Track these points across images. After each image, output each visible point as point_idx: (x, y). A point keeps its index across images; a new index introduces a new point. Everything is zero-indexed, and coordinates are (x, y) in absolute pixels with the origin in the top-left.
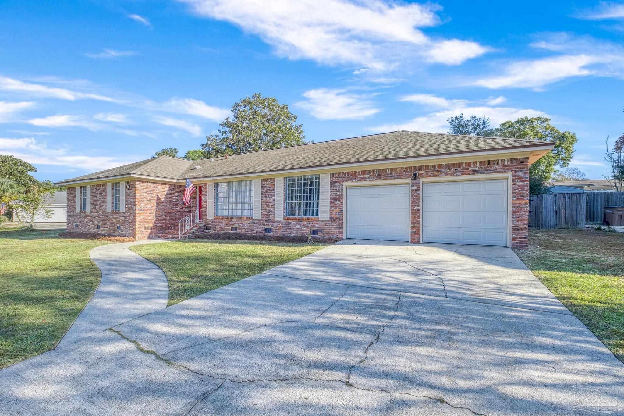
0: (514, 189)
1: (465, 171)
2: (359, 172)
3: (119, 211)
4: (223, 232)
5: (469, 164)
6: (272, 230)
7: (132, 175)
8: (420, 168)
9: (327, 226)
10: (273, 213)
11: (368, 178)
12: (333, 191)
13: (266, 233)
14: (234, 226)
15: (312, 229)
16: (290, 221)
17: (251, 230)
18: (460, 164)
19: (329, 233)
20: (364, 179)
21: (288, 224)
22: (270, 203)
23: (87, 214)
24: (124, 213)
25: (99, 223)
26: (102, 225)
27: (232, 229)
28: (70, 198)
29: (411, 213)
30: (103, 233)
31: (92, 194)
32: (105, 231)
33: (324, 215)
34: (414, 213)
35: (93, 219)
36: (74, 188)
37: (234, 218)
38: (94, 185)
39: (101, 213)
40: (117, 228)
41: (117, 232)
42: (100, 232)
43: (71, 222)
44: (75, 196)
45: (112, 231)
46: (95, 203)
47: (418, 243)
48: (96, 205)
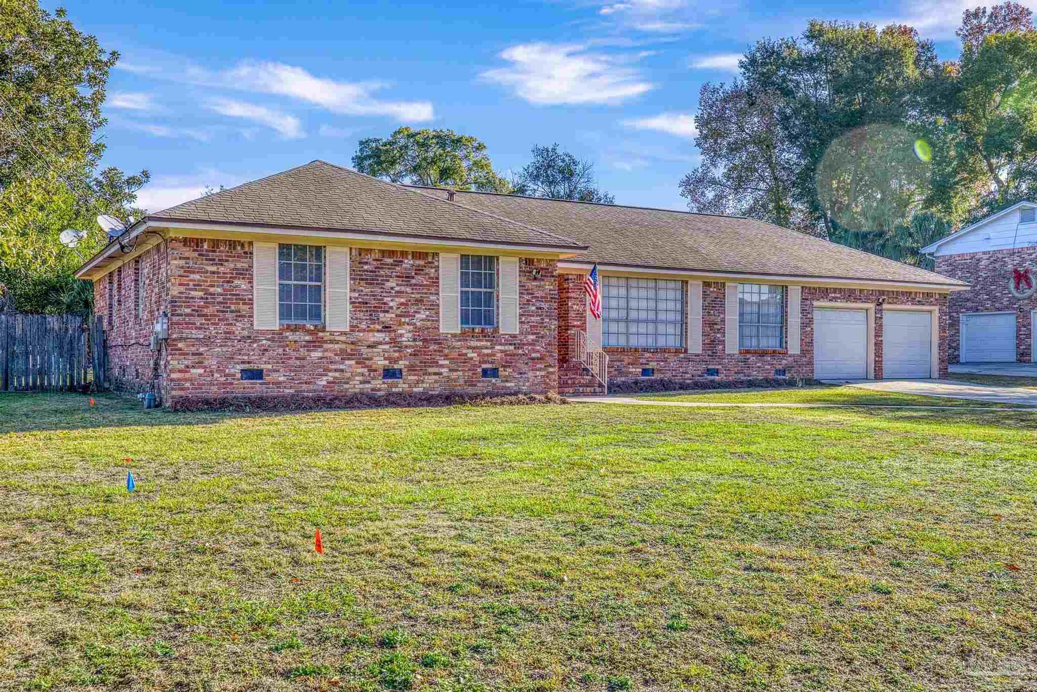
0: (940, 323)
1: (913, 301)
2: (830, 289)
3: (496, 331)
4: (623, 379)
6: (719, 372)
8: (882, 293)
9: (797, 363)
10: (722, 343)
11: (840, 298)
12: (804, 312)
13: (710, 378)
14: (647, 367)
15: (778, 367)
16: (748, 356)
17: (683, 373)
18: (910, 294)
19: (800, 372)
20: (834, 299)
21: (745, 361)
22: (716, 324)
23: (326, 336)
24: (514, 336)
25: (396, 361)
26: (412, 369)
27: (645, 372)
28: (197, 277)
29: (876, 344)
30: (417, 390)
31: (357, 276)
32: (429, 383)
33: (794, 347)
34: (878, 345)
35: (364, 350)
36: (232, 244)
37: (646, 350)
38: (369, 251)
39: (405, 334)
40: (485, 373)
41: (482, 386)
42: (401, 386)
43: (212, 363)
44: (246, 274)
45: (461, 381)
46: (374, 303)
47: (883, 379)
48: (377, 310)
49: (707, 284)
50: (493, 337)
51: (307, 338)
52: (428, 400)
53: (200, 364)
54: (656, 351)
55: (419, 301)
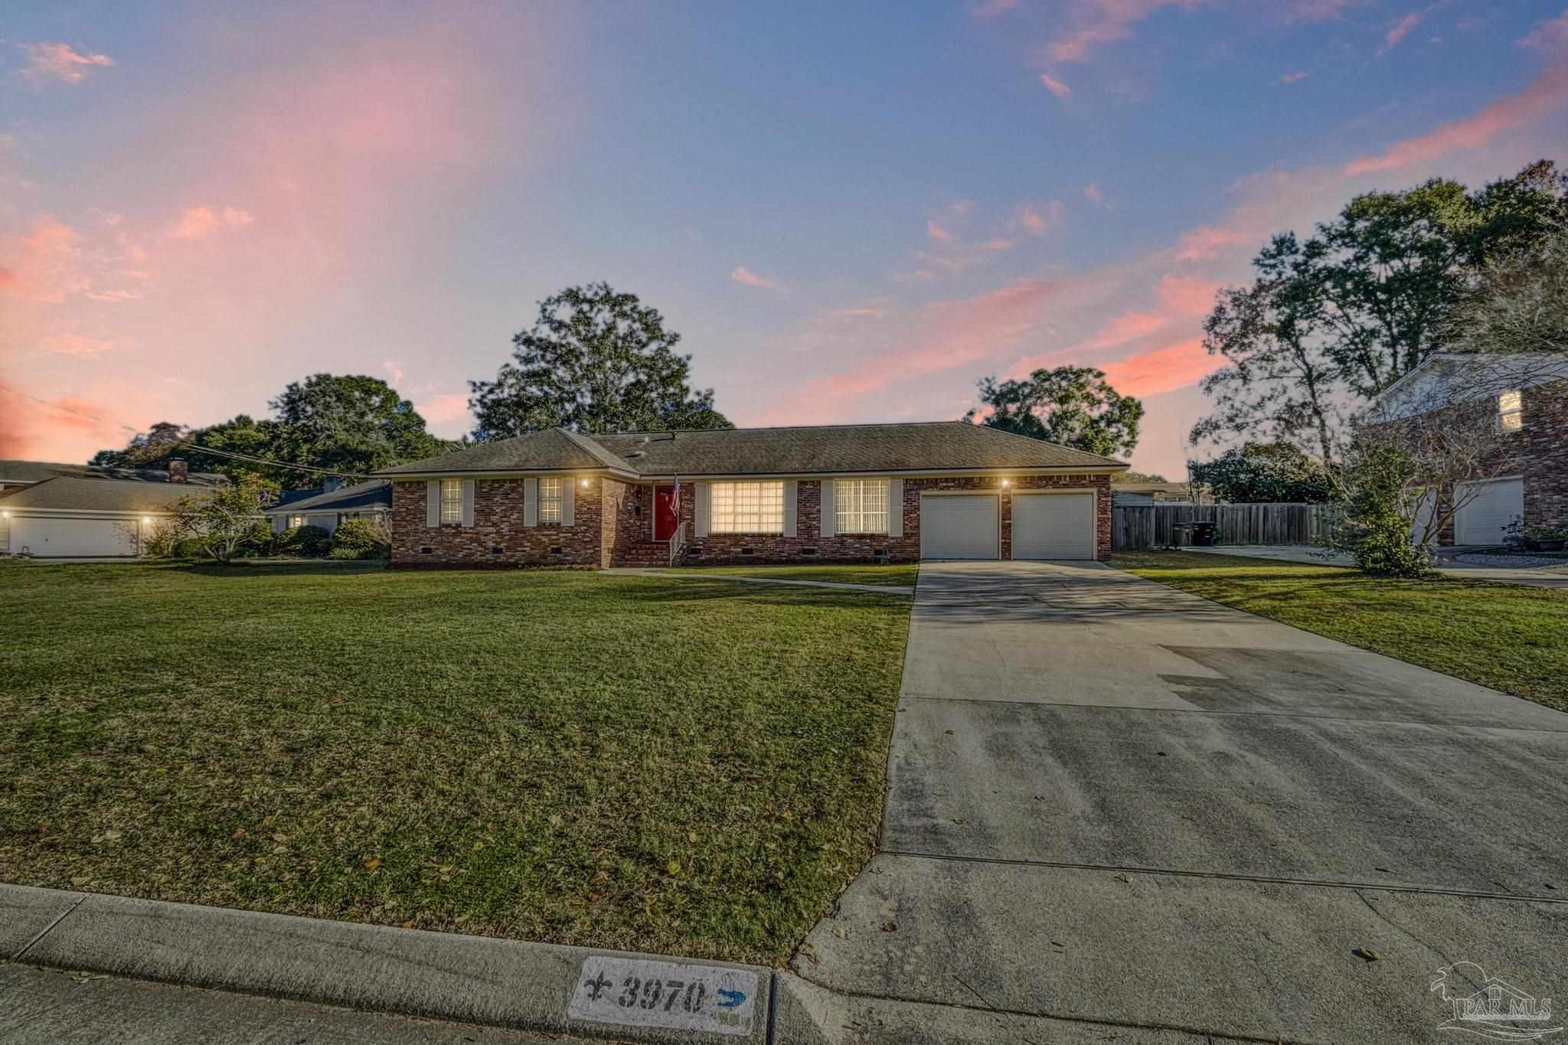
1: (1056, 485)
2: (941, 479)
3: (559, 524)
4: (726, 556)
5: (1059, 478)
6: (815, 551)
7: (610, 470)
9: (899, 544)
10: (819, 529)
11: (952, 487)
12: (907, 500)
13: (805, 556)
14: (747, 548)
15: (878, 548)
16: (845, 539)
17: (779, 552)
18: (1051, 478)
19: (902, 552)
20: (948, 488)
21: (842, 543)
22: (812, 514)
23: (463, 530)
24: (572, 528)
25: (500, 543)
26: (508, 548)
27: (744, 551)
28: (403, 501)
29: (1003, 528)
30: (512, 560)
31: (479, 495)
32: (518, 556)
33: (896, 531)
34: (1006, 528)
35: (482, 537)
36: (418, 483)
37: (748, 535)
38: (486, 481)
39: (505, 528)
40: (554, 551)
41: (551, 558)
42: (502, 558)
43: (409, 545)
44: (424, 498)
45: (538, 556)
46: (487, 510)
47: (1009, 559)
48: (489, 514)
49: (802, 483)
50: (558, 528)
51: (453, 531)
52: (515, 566)
53: (403, 546)
54: (755, 536)
55: (513, 508)
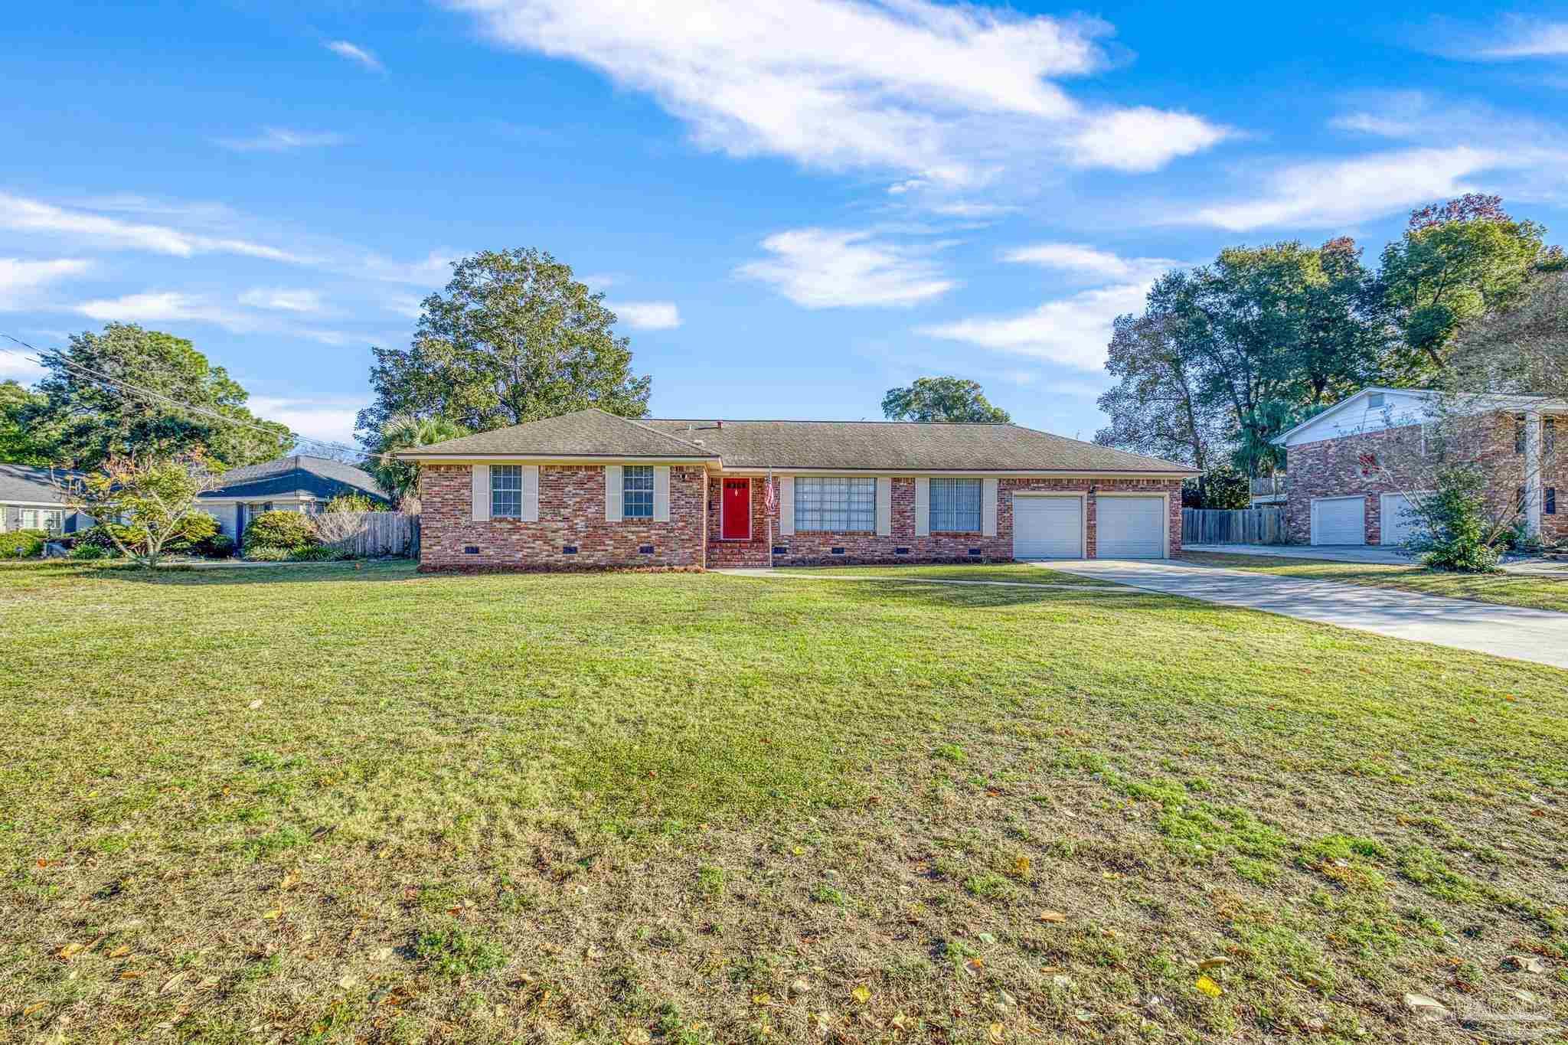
0: (1171, 507)
1: (1135, 488)
2: (1033, 479)
3: (651, 520)
4: (814, 555)
5: (1138, 481)
6: (909, 550)
8: (1096, 481)
9: (993, 543)
10: (912, 527)
11: (1044, 487)
12: (1001, 500)
13: (900, 555)
14: (837, 546)
15: (972, 547)
16: (940, 538)
17: (872, 551)
18: (1131, 481)
19: (996, 551)
20: (1039, 488)
21: (937, 541)
22: (907, 512)
23: (522, 524)
24: (666, 523)
25: (573, 542)
26: (584, 546)
27: (834, 551)
28: (437, 489)
29: (1088, 528)
30: (588, 561)
31: (544, 484)
32: (598, 557)
33: (990, 529)
34: (1091, 528)
35: (549, 534)
36: (459, 467)
37: (837, 533)
38: (552, 467)
39: (580, 523)
40: (642, 550)
41: (640, 559)
42: (576, 559)
43: (447, 543)
44: (468, 486)
45: (623, 556)
46: (556, 502)
47: (1095, 558)
48: (559, 506)
49: (896, 480)
50: (649, 524)
51: (510, 526)
52: (595, 568)
53: (439, 543)
54: (845, 534)
55: (590, 500)
